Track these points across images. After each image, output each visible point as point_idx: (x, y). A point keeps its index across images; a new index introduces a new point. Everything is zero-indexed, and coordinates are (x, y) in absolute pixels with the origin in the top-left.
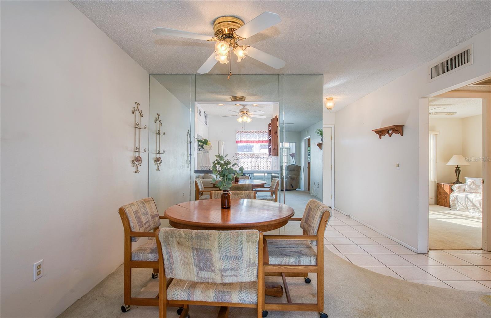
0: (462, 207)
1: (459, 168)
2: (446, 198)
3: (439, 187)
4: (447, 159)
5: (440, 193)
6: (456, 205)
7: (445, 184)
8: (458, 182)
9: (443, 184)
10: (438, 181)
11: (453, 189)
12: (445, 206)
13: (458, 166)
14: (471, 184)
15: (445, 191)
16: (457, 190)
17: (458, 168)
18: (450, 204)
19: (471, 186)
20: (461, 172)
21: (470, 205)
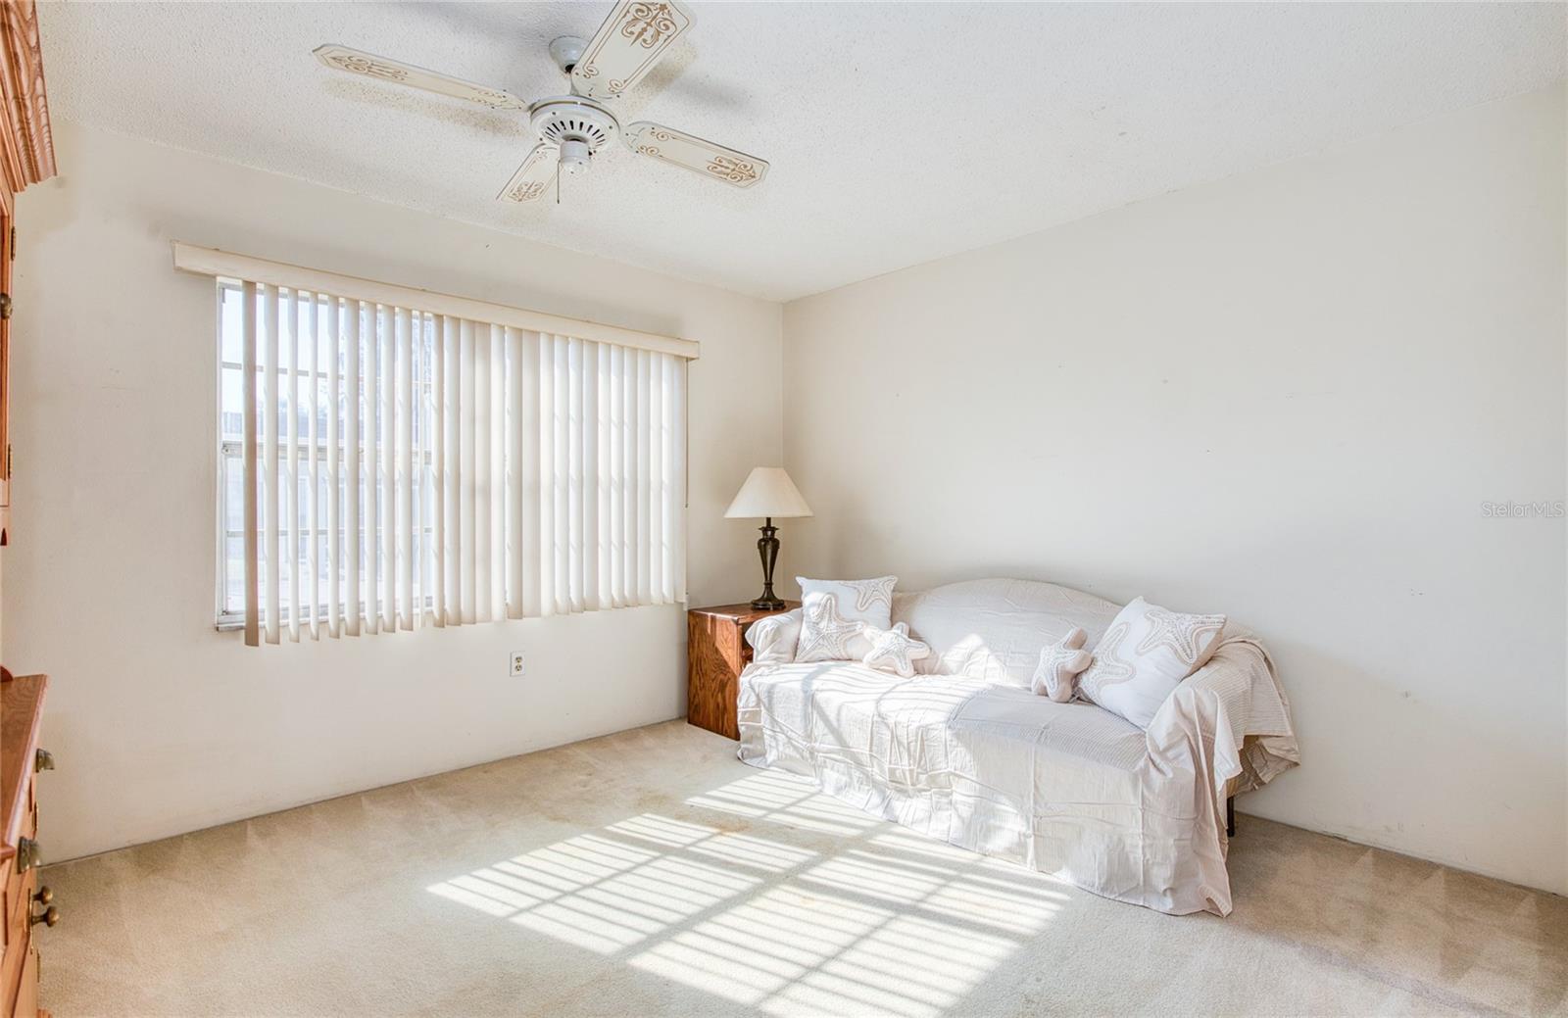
0: (790, 751)
1: (773, 530)
2: (723, 686)
3: (697, 632)
4: (728, 492)
5: (699, 660)
6: (762, 734)
7: (719, 616)
8: (770, 604)
9: (710, 614)
10: (690, 600)
11: (750, 642)
12: (718, 733)
13: (769, 520)
14: (821, 617)
15: (717, 650)
16: (767, 651)
17: (769, 533)
18: (736, 726)
19: (823, 624)
20: (779, 551)
21: (825, 742)
